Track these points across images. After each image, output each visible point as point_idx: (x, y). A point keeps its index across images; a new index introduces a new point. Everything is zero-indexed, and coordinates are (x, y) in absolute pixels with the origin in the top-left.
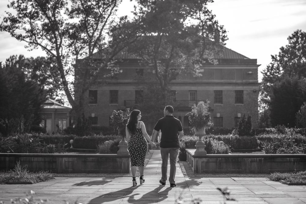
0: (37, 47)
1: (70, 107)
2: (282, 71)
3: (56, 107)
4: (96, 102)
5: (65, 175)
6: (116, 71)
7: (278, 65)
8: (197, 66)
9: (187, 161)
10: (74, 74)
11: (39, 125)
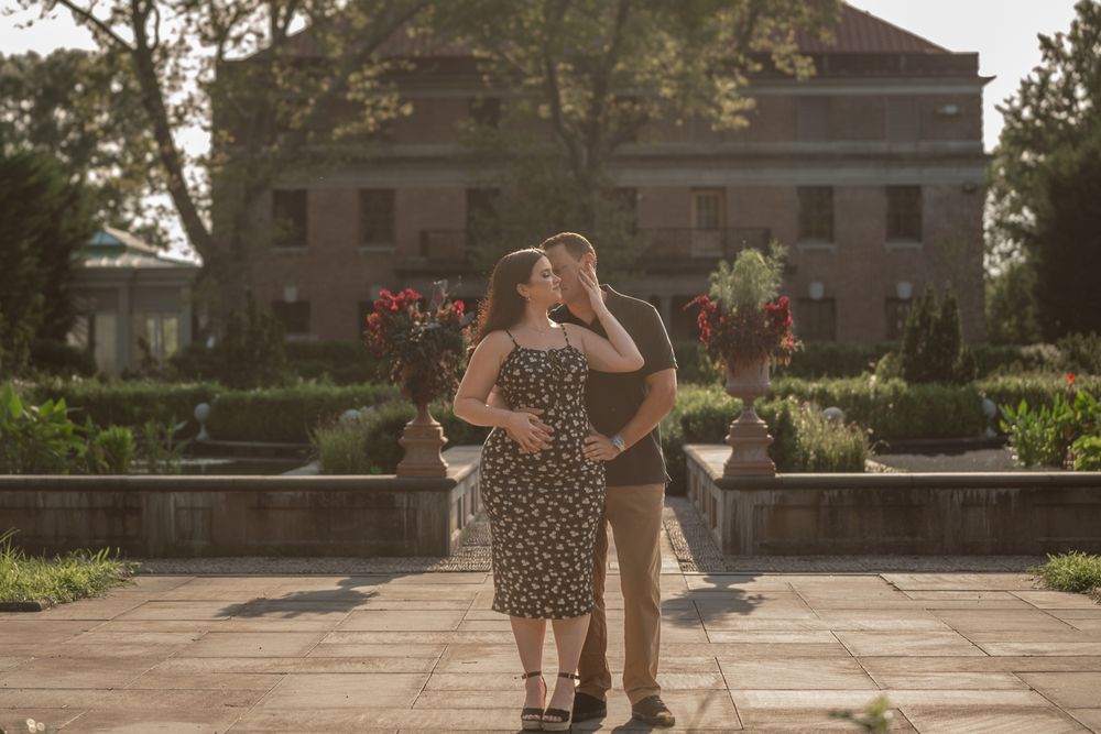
0: (52, 13)
1: (195, 259)
2: (1083, 100)
3: (136, 261)
4: (301, 240)
5: (178, 568)
6: (386, 109)
7: (1068, 76)
8: (726, 85)
9: (690, 495)
10: (207, 123)
11: (65, 340)
